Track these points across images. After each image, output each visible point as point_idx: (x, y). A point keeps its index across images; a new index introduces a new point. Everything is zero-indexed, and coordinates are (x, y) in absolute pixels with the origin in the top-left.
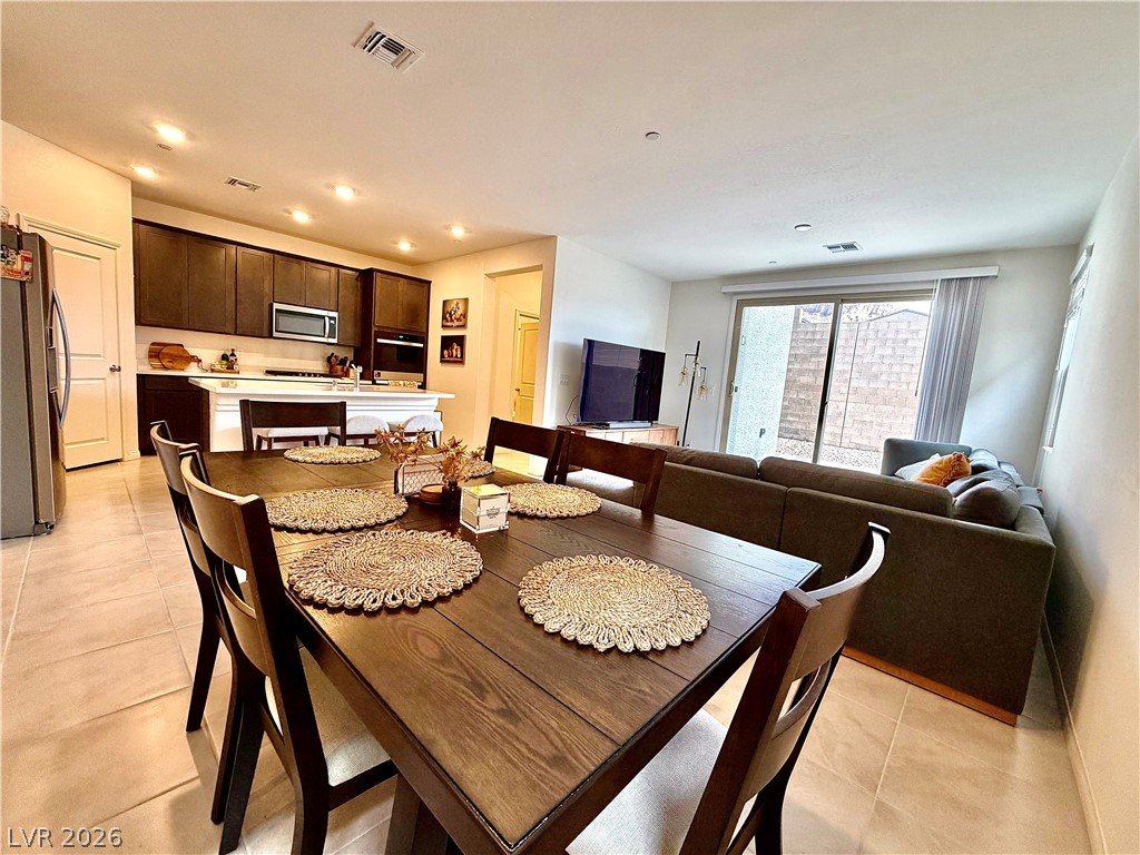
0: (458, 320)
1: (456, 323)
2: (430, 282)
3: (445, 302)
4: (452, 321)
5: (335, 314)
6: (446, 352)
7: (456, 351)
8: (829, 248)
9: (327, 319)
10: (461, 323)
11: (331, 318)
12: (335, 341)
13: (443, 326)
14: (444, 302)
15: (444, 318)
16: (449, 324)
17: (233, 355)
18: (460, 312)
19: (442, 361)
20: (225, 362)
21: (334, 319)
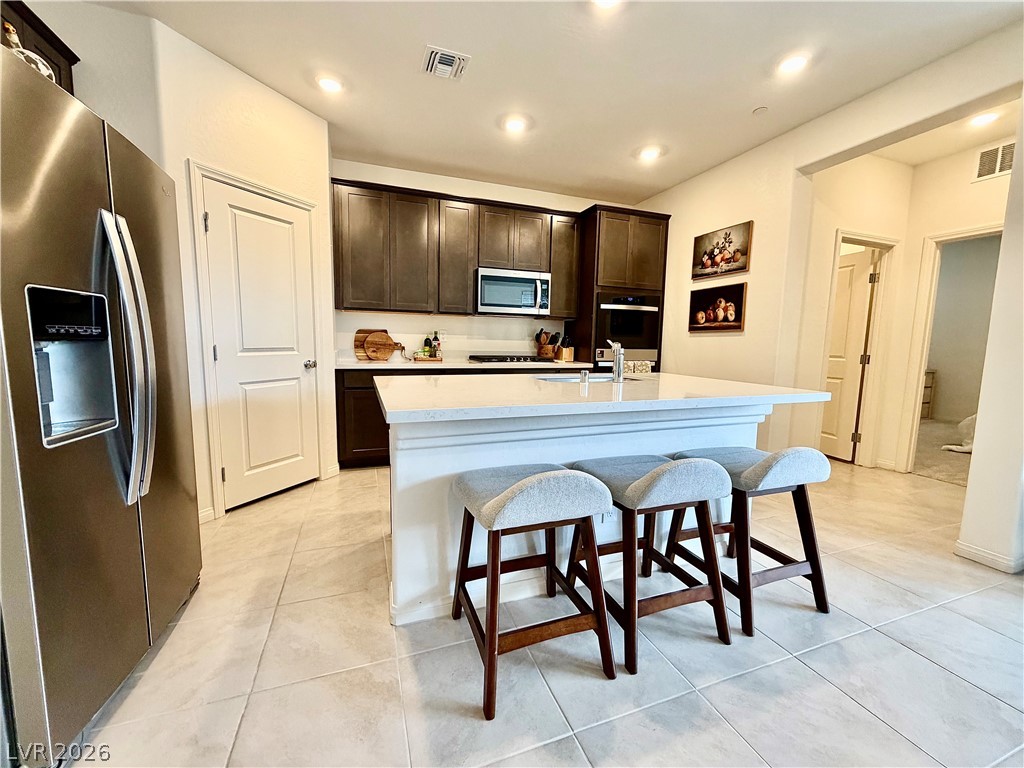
0: (728, 261)
1: (724, 266)
2: (668, 215)
3: (698, 241)
4: (714, 265)
5: (547, 276)
6: (701, 315)
7: (725, 310)
9: (538, 283)
10: (735, 265)
11: (542, 282)
12: (546, 312)
13: (695, 276)
14: (696, 239)
15: (695, 265)
16: (710, 271)
17: (436, 339)
18: (733, 248)
19: (695, 329)
20: (427, 348)
21: (546, 282)
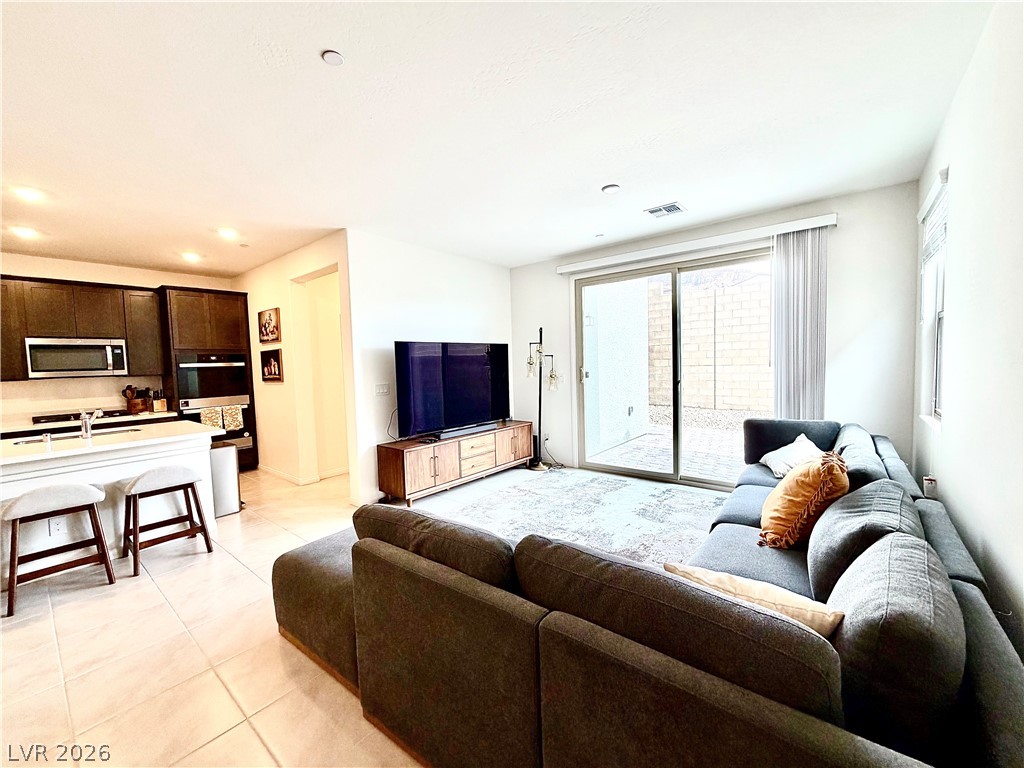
0: (272, 332)
1: (271, 337)
2: (245, 295)
3: (260, 314)
4: (267, 334)
5: (122, 343)
6: (266, 369)
7: (274, 369)
8: (652, 212)
9: (109, 349)
10: (274, 336)
11: (114, 348)
12: (125, 372)
13: (261, 341)
15: (261, 332)
16: (265, 338)
18: (273, 324)
19: (264, 380)
21: (120, 347)
